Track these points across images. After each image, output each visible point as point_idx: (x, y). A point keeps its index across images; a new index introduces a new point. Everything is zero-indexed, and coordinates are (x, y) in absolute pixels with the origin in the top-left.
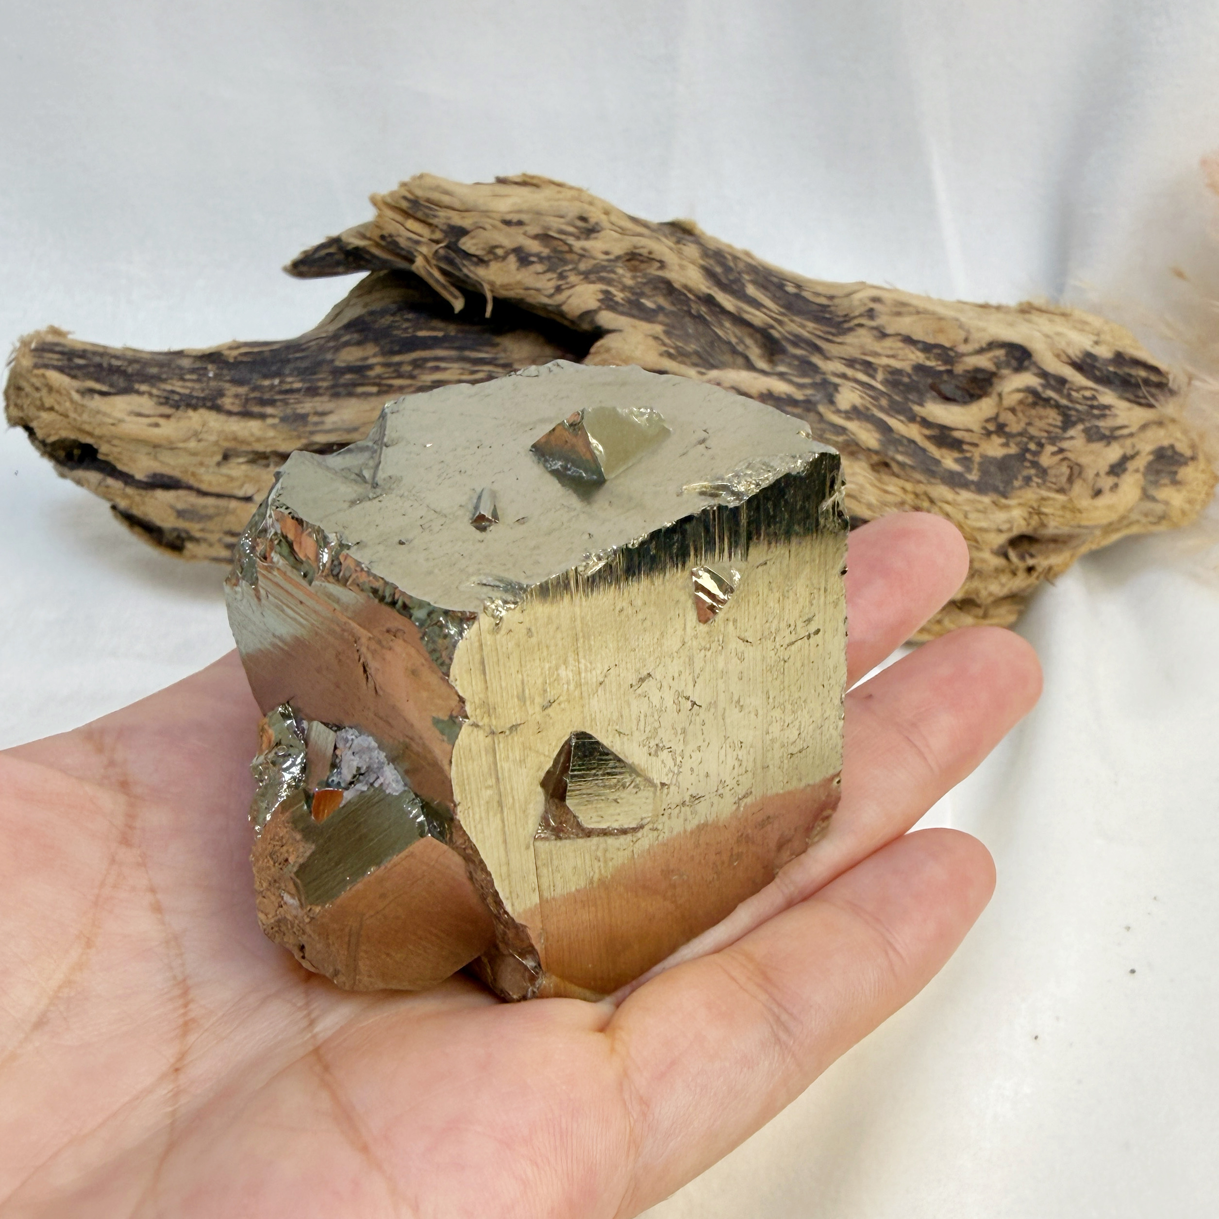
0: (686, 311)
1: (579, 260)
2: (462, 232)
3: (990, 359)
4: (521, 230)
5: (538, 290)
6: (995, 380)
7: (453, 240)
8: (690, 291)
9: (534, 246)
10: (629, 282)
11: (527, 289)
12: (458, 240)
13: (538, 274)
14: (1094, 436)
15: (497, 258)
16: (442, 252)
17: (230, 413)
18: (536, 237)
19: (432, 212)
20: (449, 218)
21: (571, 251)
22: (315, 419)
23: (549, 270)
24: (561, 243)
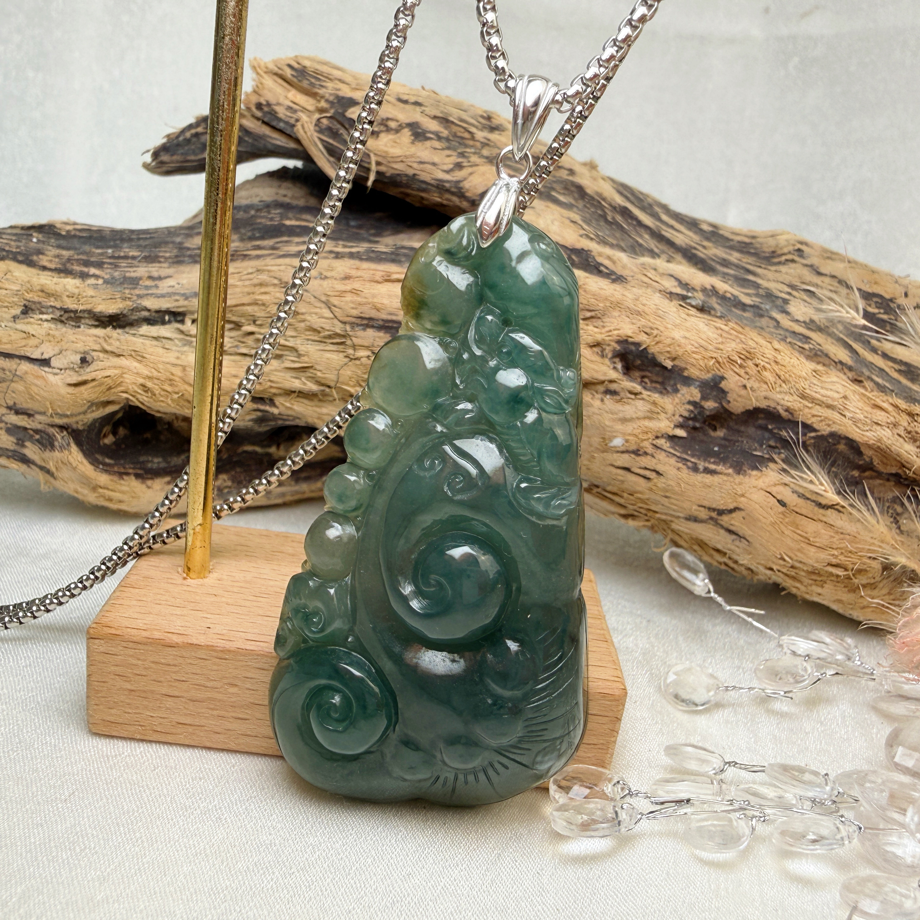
0: (600, 215)
1: (483, 147)
2: (352, 103)
4: (418, 109)
5: (434, 164)
7: (340, 111)
8: (604, 199)
9: (433, 126)
11: (421, 163)
12: (346, 111)
13: (435, 149)
15: (388, 130)
16: (325, 121)
17: (44, 268)
18: (435, 117)
19: (318, 83)
20: (339, 90)
21: (473, 138)
22: (149, 283)
23: (448, 148)
24: (462, 130)
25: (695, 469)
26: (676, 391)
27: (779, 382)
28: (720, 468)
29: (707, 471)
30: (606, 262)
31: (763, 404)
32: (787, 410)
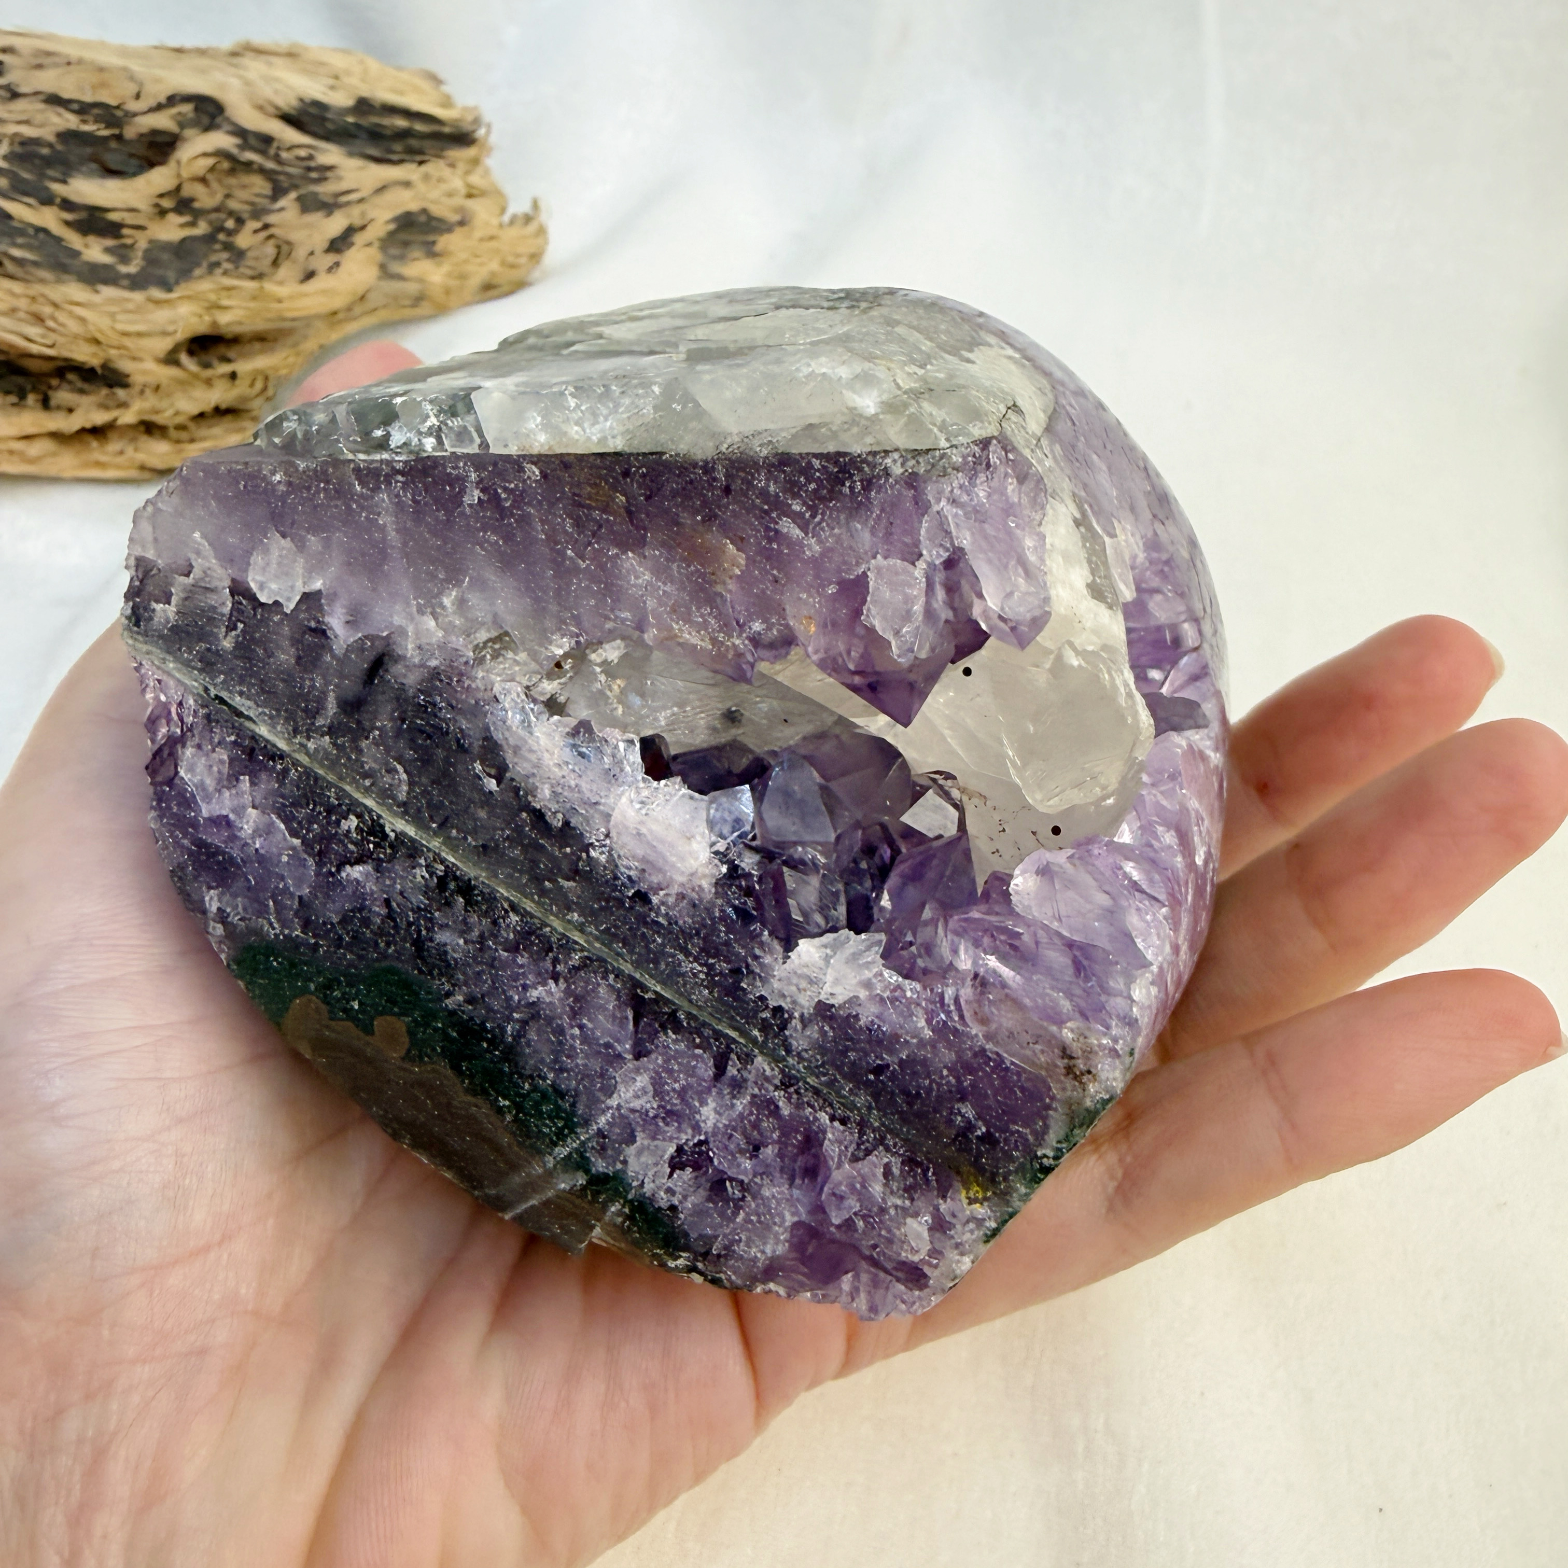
3: (173, 117)
6: (178, 144)
14: (309, 204)
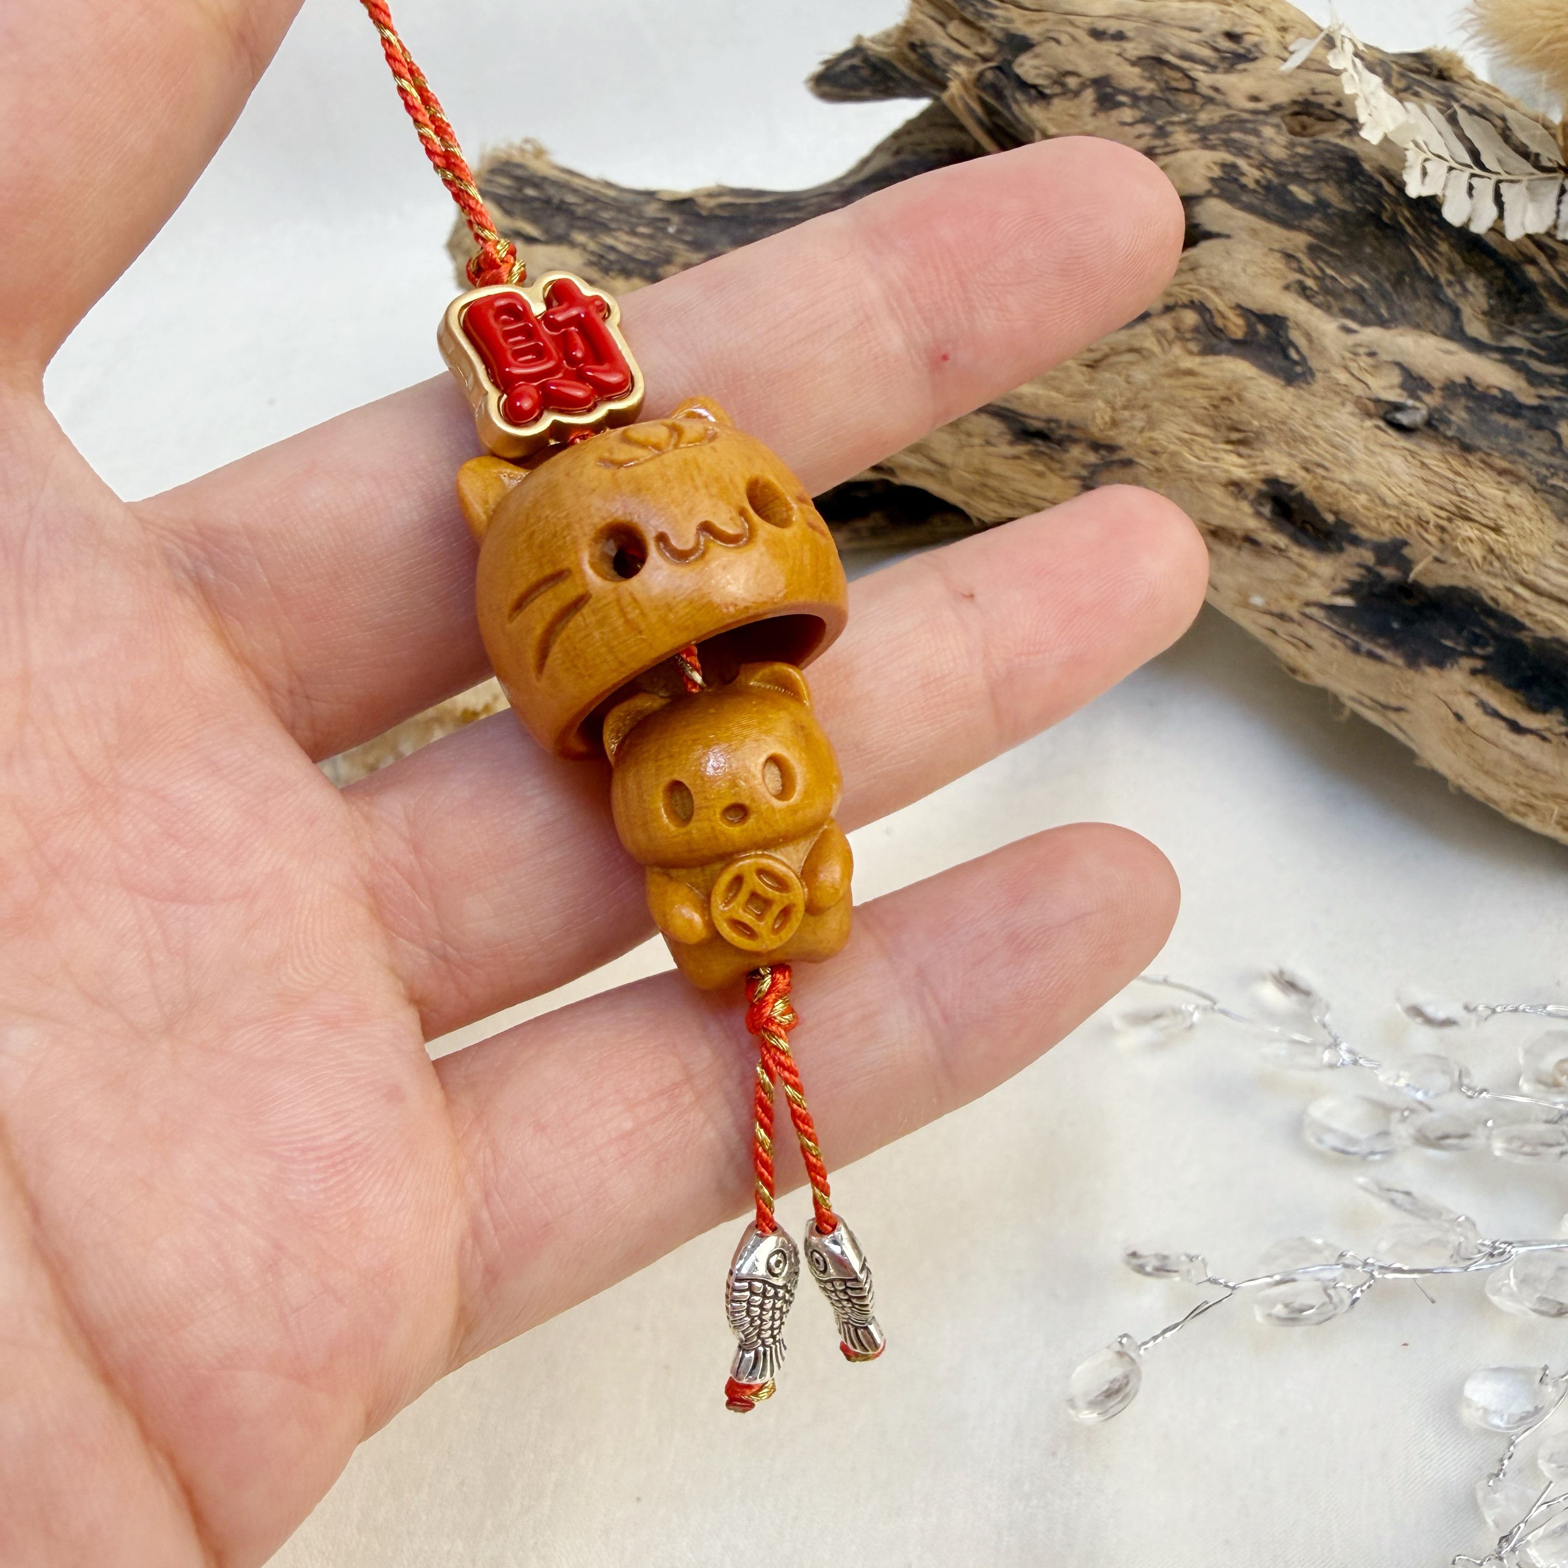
1: (1202, 106)
2: (1023, 45)
4: (1116, 47)
7: (1008, 57)
9: (1131, 77)
10: (1277, 152)
12: (1014, 59)
13: (1123, 124)
15: (1065, 92)
16: (989, 75)
18: (1137, 62)
19: (985, 11)
20: (1009, 21)
21: (1193, 91)
23: (1143, 121)
24: (1179, 75)
25: (1356, 649)
26: (1341, 550)
27: (1491, 557)
28: (1388, 655)
29: (1371, 655)
30: (1301, 342)
31: (1462, 584)
32: (1493, 599)
